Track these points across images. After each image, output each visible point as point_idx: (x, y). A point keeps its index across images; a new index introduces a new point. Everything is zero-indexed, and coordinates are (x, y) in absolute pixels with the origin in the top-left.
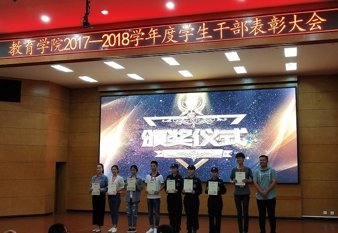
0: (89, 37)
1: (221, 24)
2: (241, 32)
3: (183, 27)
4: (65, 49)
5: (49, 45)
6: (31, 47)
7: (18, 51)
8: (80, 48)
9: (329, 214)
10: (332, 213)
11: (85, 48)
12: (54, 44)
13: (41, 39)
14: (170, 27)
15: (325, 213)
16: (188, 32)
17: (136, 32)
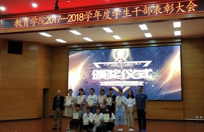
0: (60, 16)
1: (137, 8)
2: (148, 12)
3: (115, 10)
4: (47, 23)
5: (38, 21)
6: (27, 22)
7: (19, 24)
8: (55, 22)
9: (199, 118)
10: (201, 117)
11: (58, 22)
12: (40, 20)
13: (33, 17)
14: (107, 10)
15: (197, 117)
16: (117, 13)
17: (87, 13)
